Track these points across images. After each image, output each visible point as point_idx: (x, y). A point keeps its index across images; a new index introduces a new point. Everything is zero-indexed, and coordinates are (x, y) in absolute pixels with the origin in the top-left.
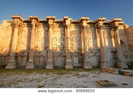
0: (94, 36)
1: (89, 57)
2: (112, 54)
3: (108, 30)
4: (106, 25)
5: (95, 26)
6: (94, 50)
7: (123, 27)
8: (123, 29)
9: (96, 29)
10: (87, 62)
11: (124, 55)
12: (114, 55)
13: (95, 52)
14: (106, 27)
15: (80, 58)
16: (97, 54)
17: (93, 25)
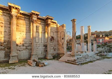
0: (27, 29)
1: (20, 51)
2: (44, 47)
3: (43, 25)
4: (42, 21)
5: (30, 19)
6: (26, 43)
7: (56, 26)
8: (56, 27)
9: (31, 22)
10: (13, 56)
11: (53, 48)
12: (45, 48)
13: (27, 45)
14: (42, 23)
15: (7, 52)
16: (29, 48)
17: (27, 17)
